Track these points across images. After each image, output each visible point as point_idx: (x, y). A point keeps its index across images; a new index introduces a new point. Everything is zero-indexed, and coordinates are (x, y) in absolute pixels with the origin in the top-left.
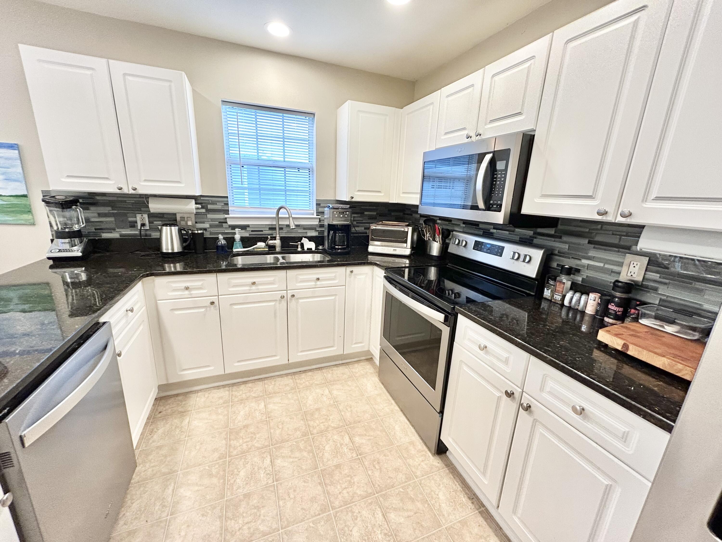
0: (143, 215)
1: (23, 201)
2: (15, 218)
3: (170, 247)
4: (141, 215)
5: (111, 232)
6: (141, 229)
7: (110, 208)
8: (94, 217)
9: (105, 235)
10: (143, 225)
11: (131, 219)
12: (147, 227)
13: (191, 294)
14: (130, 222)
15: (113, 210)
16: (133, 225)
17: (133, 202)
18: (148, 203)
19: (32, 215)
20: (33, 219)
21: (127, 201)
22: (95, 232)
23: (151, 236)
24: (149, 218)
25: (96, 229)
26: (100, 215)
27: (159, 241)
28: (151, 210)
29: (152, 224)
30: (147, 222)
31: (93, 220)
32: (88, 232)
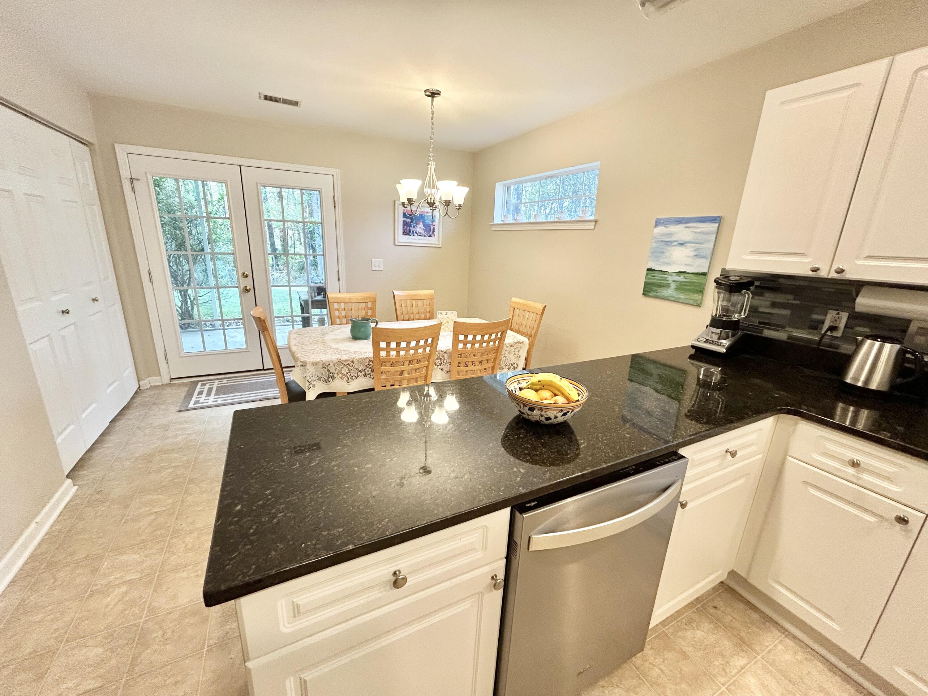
0: (841, 313)
1: (700, 279)
2: (688, 297)
3: (863, 378)
4: (836, 312)
5: (778, 331)
6: (825, 334)
7: (791, 297)
8: (766, 307)
9: (768, 333)
10: (833, 328)
11: (815, 317)
12: (839, 334)
13: (858, 478)
14: (812, 321)
15: (795, 299)
16: (816, 326)
17: (833, 290)
18: (857, 296)
19: (702, 296)
20: (702, 300)
21: (823, 289)
22: (758, 326)
23: (836, 348)
24: (849, 318)
25: (759, 323)
26: (774, 305)
27: (848, 359)
28: (856, 307)
29: (850, 330)
30: (842, 326)
31: (761, 310)
32: (749, 325)
